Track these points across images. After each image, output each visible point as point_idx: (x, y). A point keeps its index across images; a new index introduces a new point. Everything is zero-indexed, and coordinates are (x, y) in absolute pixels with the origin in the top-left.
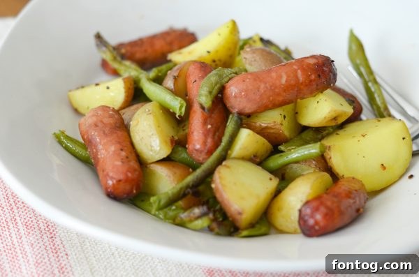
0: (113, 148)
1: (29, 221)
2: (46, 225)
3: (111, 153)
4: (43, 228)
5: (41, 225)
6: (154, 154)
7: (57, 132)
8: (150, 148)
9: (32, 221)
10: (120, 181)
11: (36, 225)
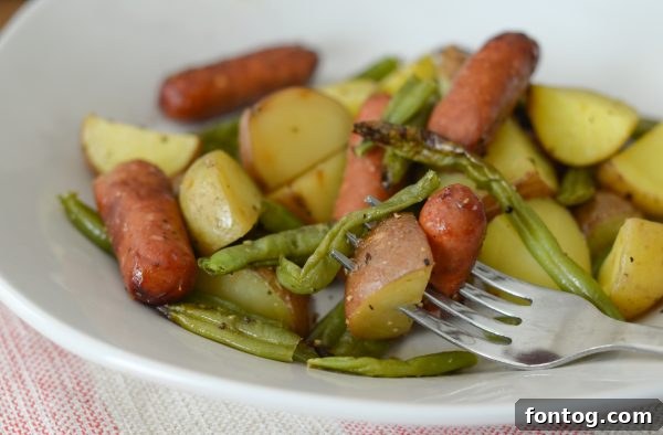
0: (151, 217)
1: (44, 376)
2: (75, 381)
3: (146, 223)
4: (70, 386)
5: (67, 382)
6: (223, 234)
7: (66, 195)
8: (214, 223)
9: (50, 377)
10: (157, 266)
11: (58, 382)
